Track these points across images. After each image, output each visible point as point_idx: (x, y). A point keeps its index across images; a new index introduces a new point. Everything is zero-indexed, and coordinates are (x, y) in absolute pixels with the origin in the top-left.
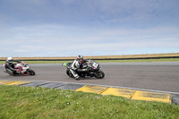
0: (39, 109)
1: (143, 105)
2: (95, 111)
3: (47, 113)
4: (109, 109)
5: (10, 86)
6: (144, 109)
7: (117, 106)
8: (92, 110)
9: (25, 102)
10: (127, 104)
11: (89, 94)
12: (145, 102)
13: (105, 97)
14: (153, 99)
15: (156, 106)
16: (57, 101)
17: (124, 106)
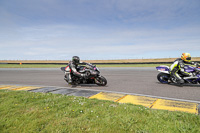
0: (50, 117)
1: (166, 116)
2: (111, 120)
3: (59, 122)
4: (127, 118)
5: (19, 92)
6: (166, 120)
7: (135, 115)
8: (108, 119)
9: (34, 109)
10: (147, 114)
11: (104, 102)
12: (167, 111)
13: (122, 105)
14: (176, 109)
15: (180, 117)
16: (70, 109)
17: (143, 116)
